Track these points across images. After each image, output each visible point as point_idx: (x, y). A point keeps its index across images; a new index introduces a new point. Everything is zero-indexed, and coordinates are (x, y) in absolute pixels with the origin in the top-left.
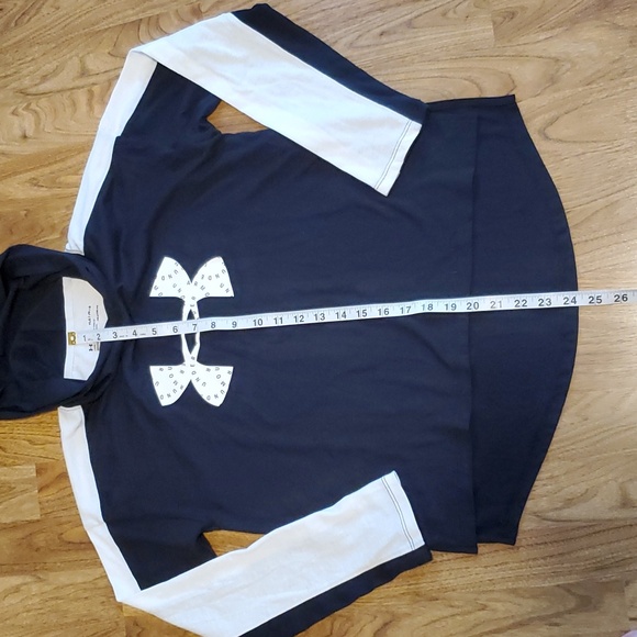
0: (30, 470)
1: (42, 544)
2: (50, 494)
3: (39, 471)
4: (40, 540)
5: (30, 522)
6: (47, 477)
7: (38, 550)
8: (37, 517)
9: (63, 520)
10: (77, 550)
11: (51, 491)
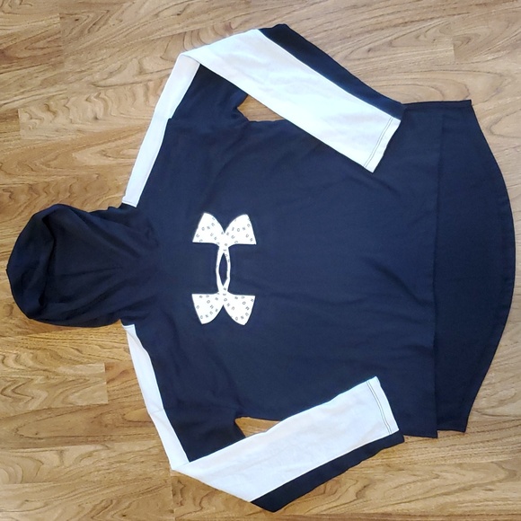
0: (100, 367)
1: (108, 422)
2: (116, 385)
3: (107, 368)
4: (108, 418)
5: (100, 405)
6: (112, 374)
7: (106, 426)
8: (107, 402)
9: (126, 404)
10: (136, 427)
11: (116, 383)
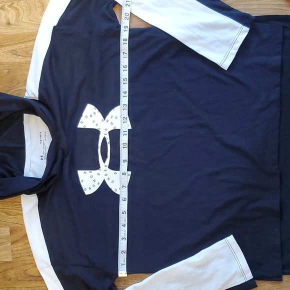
0: (6, 231)
1: (13, 276)
2: (19, 246)
3: (11, 232)
4: (11, 274)
5: (5, 263)
6: (16, 236)
7: (10, 279)
8: (10, 260)
9: (27, 262)
10: (36, 281)
11: (19, 244)
